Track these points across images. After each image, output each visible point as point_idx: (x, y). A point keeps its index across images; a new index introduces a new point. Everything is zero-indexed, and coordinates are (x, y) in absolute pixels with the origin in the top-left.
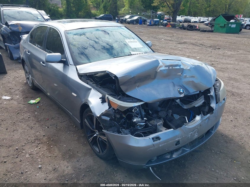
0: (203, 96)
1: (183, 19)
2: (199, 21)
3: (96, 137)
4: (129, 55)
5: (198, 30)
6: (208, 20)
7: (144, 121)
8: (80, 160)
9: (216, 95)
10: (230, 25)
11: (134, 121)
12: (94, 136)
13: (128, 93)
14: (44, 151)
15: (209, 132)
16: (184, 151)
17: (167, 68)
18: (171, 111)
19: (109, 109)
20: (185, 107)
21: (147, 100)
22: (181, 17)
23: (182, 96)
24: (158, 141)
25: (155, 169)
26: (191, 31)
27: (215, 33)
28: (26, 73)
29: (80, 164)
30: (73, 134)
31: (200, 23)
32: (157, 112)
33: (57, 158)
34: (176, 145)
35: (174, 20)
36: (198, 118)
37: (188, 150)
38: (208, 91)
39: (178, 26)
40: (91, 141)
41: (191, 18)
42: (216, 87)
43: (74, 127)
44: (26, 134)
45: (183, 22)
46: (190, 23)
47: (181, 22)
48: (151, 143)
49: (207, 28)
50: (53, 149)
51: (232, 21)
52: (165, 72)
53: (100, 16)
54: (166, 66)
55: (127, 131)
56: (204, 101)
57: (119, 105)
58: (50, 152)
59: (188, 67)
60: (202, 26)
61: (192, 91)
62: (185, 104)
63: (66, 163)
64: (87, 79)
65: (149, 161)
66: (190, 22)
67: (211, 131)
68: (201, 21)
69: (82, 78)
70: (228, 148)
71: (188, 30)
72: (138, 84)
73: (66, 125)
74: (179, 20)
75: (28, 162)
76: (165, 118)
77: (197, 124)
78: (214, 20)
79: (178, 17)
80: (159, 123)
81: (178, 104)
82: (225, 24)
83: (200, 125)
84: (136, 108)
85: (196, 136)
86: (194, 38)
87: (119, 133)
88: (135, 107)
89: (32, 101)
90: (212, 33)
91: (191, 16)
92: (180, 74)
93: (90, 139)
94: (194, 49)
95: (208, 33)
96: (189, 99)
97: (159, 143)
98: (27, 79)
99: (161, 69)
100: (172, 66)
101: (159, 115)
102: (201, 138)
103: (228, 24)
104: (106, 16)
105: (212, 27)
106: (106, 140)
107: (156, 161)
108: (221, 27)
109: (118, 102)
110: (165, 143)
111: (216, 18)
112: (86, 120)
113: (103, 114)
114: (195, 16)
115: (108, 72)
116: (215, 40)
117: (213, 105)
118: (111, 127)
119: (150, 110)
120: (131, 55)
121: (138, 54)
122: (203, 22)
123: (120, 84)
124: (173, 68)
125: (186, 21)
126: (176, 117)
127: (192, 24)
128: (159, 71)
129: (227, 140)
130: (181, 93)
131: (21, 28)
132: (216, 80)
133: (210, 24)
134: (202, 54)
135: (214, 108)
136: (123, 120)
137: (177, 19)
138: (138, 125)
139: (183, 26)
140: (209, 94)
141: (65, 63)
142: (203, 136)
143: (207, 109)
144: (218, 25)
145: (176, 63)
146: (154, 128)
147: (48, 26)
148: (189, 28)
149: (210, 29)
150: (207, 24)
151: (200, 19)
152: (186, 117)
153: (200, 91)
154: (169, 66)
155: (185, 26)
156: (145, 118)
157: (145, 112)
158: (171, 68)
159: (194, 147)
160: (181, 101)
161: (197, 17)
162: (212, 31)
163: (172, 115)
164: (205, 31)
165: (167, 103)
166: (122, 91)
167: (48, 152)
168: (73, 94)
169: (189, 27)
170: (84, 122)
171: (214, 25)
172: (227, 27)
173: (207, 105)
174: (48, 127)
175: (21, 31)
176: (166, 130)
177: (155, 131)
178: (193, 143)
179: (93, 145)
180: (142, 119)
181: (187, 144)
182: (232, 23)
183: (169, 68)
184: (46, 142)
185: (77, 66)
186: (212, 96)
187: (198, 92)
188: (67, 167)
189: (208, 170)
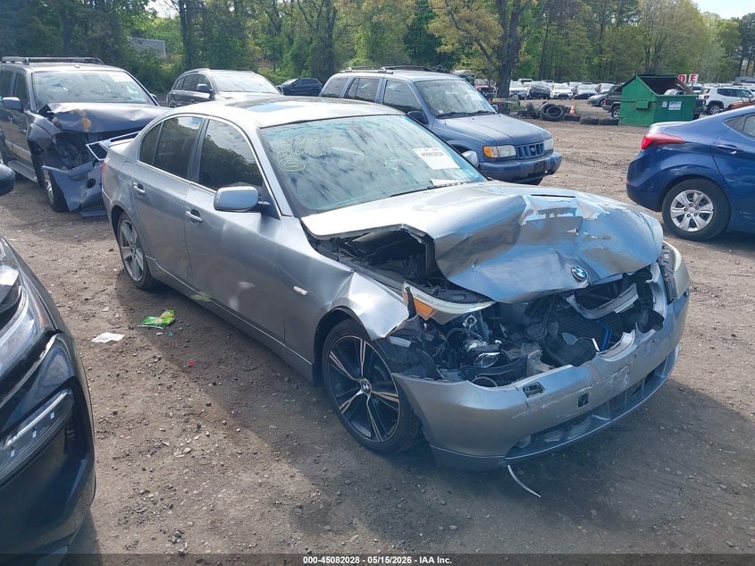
0: (634, 286)
1: (526, 89)
2: (575, 94)
3: (363, 397)
4: (429, 189)
5: (575, 119)
6: (598, 90)
7: (496, 347)
8: (322, 459)
9: (665, 283)
10: (665, 105)
11: (471, 347)
12: (358, 394)
13: (454, 280)
14: (220, 440)
15: (652, 378)
16: (596, 423)
17: (544, 216)
18: (556, 324)
19: (410, 317)
20: (590, 315)
21: (498, 298)
22: (523, 82)
23: (583, 285)
24: (539, 396)
25: (522, 473)
26: (556, 123)
27: (625, 128)
28: (124, 246)
29: (324, 468)
30: (286, 398)
31: (576, 98)
32: (521, 328)
33: (259, 455)
34: (580, 405)
35: (504, 91)
36: (628, 338)
37: (606, 421)
38: (646, 272)
39: (515, 109)
40: (346, 408)
41: (550, 84)
42: (663, 264)
43: (286, 379)
44: (159, 402)
45: (528, 98)
46: (549, 98)
47: (521, 98)
48: (521, 399)
49: (597, 113)
50: (242, 435)
51: (668, 93)
52: (540, 227)
53: (285, 83)
54: (541, 212)
55: (455, 374)
56: (636, 297)
57: (434, 310)
58: (236, 443)
59: (593, 213)
60: (584, 107)
61: (607, 274)
62: (589, 307)
63: (285, 467)
64: (334, 251)
65: (514, 447)
66: (546, 96)
67: (657, 374)
68: (580, 92)
69: (320, 247)
70: (700, 420)
71: (545, 119)
72: (475, 257)
73: (262, 378)
74: (515, 92)
75: (187, 467)
76: (544, 342)
77: (628, 352)
78: (619, 90)
79: (512, 82)
80: (532, 354)
81: (572, 308)
82: (650, 103)
83: (634, 355)
84: (471, 316)
85: (626, 383)
86: (568, 141)
87: (435, 380)
88: (469, 314)
89: (155, 320)
90: (614, 127)
91: (549, 79)
92: (575, 231)
93: (343, 405)
94: (572, 172)
95: (602, 127)
96: (599, 293)
97: (542, 399)
98: (126, 262)
99: (530, 218)
100: (555, 211)
101: (529, 333)
102: (635, 391)
103: (659, 102)
104: (303, 84)
105: (612, 111)
106: (398, 401)
107: (530, 448)
108: (638, 109)
109: (432, 303)
110: (554, 399)
111: (624, 86)
112: (333, 356)
113: (395, 333)
114: (559, 81)
115: (406, 228)
116: (626, 147)
117: (660, 306)
118: (410, 366)
119: (503, 324)
120: (436, 187)
121: (451, 185)
122: (585, 96)
123: (437, 255)
124: (559, 215)
125: (535, 94)
126: (570, 339)
127: (557, 103)
128: (524, 223)
129: (696, 400)
130: (579, 280)
131: (89, 121)
132: (663, 247)
133: (608, 102)
134: (596, 185)
135: (664, 316)
136: (442, 347)
137: (511, 89)
138: (481, 359)
139: (530, 107)
140: (648, 281)
141: (267, 212)
142: (640, 387)
143: (644, 316)
144: (629, 105)
145: (565, 203)
146: (520, 364)
147: (204, 117)
148: (547, 114)
149: (609, 116)
150: (596, 104)
151: (576, 87)
152: (593, 340)
153: (625, 274)
154: (548, 212)
155: (535, 107)
156: (496, 341)
157: (490, 328)
158: (552, 216)
159: (619, 412)
160: (578, 300)
161: (568, 82)
162: (614, 123)
163: (560, 336)
164: (595, 122)
165: (546, 304)
166: (439, 273)
167: (231, 444)
168: (297, 288)
169: (549, 112)
170: (324, 361)
171: (619, 105)
172: (656, 110)
173: (644, 309)
174: (214, 384)
175: (87, 131)
176: (551, 369)
177: (523, 374)
178: (616, 403)
179: (351, 420)
180: (491, 342)
181: (605, 404)
182: (670, 99)
183: (548, 215)
184: (221, 421)
185: (303, 219)
186: (655, 285)
187: (620, 277)
188: (292, 476)
189: (656, 471)
